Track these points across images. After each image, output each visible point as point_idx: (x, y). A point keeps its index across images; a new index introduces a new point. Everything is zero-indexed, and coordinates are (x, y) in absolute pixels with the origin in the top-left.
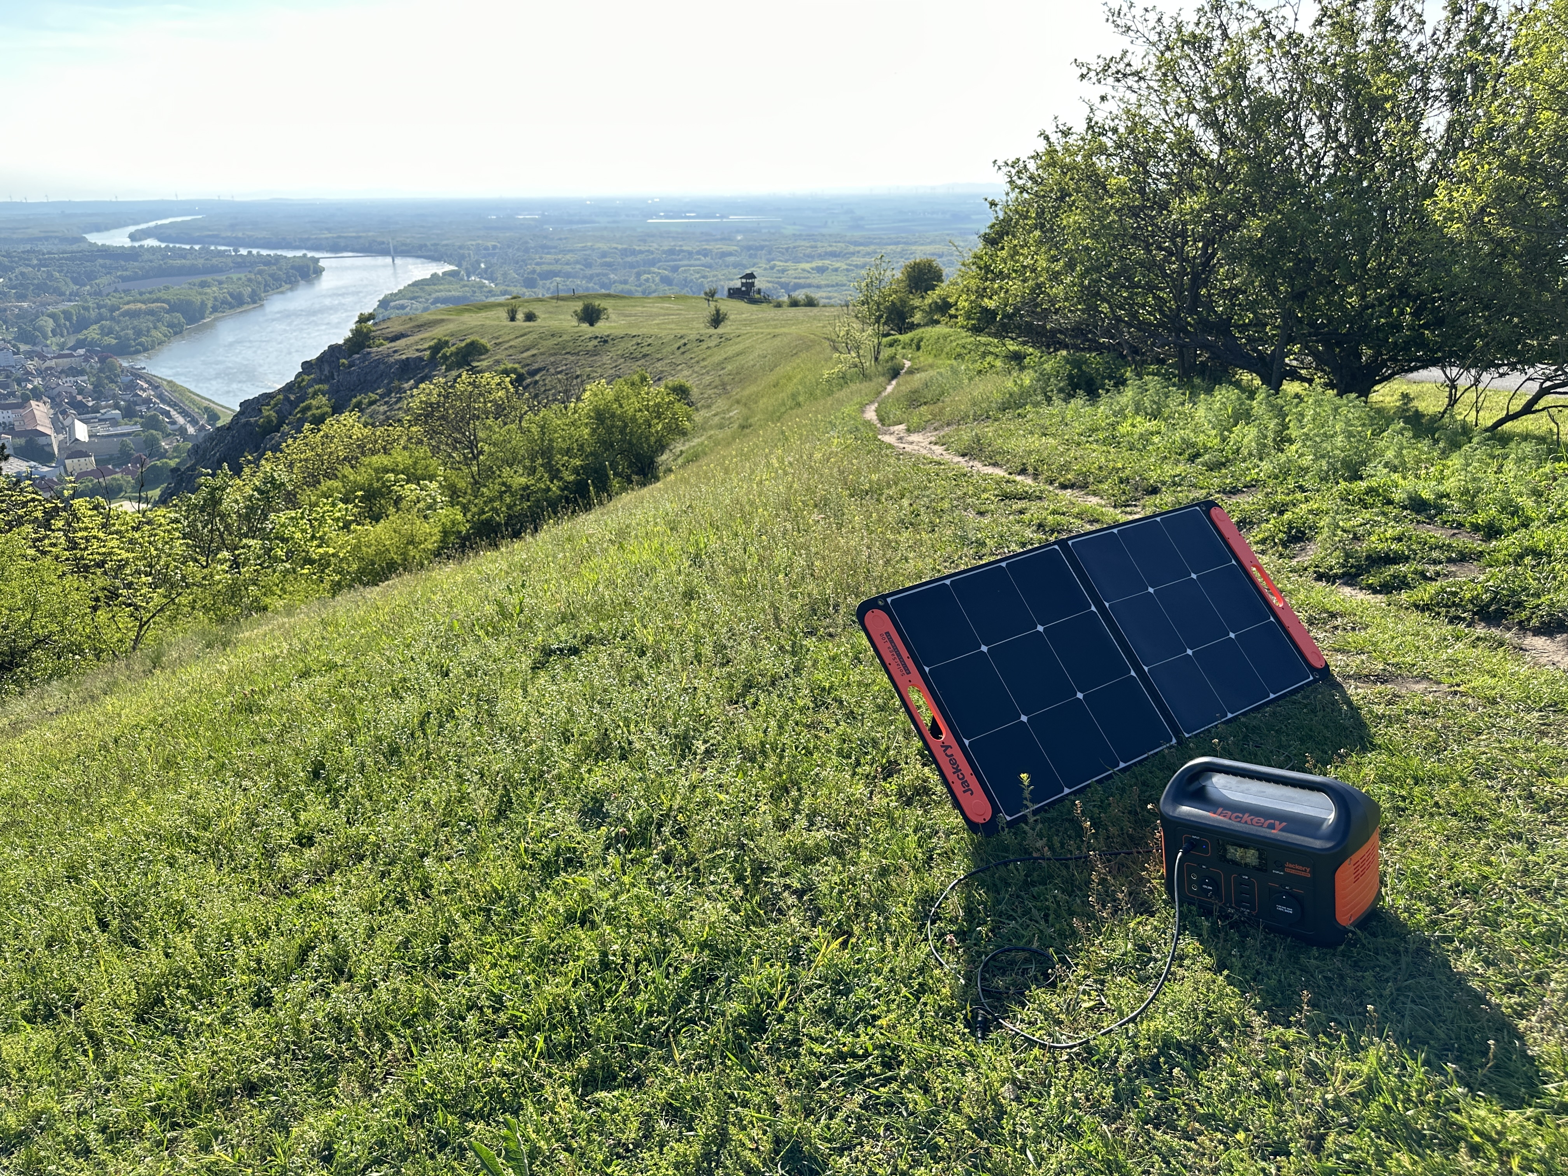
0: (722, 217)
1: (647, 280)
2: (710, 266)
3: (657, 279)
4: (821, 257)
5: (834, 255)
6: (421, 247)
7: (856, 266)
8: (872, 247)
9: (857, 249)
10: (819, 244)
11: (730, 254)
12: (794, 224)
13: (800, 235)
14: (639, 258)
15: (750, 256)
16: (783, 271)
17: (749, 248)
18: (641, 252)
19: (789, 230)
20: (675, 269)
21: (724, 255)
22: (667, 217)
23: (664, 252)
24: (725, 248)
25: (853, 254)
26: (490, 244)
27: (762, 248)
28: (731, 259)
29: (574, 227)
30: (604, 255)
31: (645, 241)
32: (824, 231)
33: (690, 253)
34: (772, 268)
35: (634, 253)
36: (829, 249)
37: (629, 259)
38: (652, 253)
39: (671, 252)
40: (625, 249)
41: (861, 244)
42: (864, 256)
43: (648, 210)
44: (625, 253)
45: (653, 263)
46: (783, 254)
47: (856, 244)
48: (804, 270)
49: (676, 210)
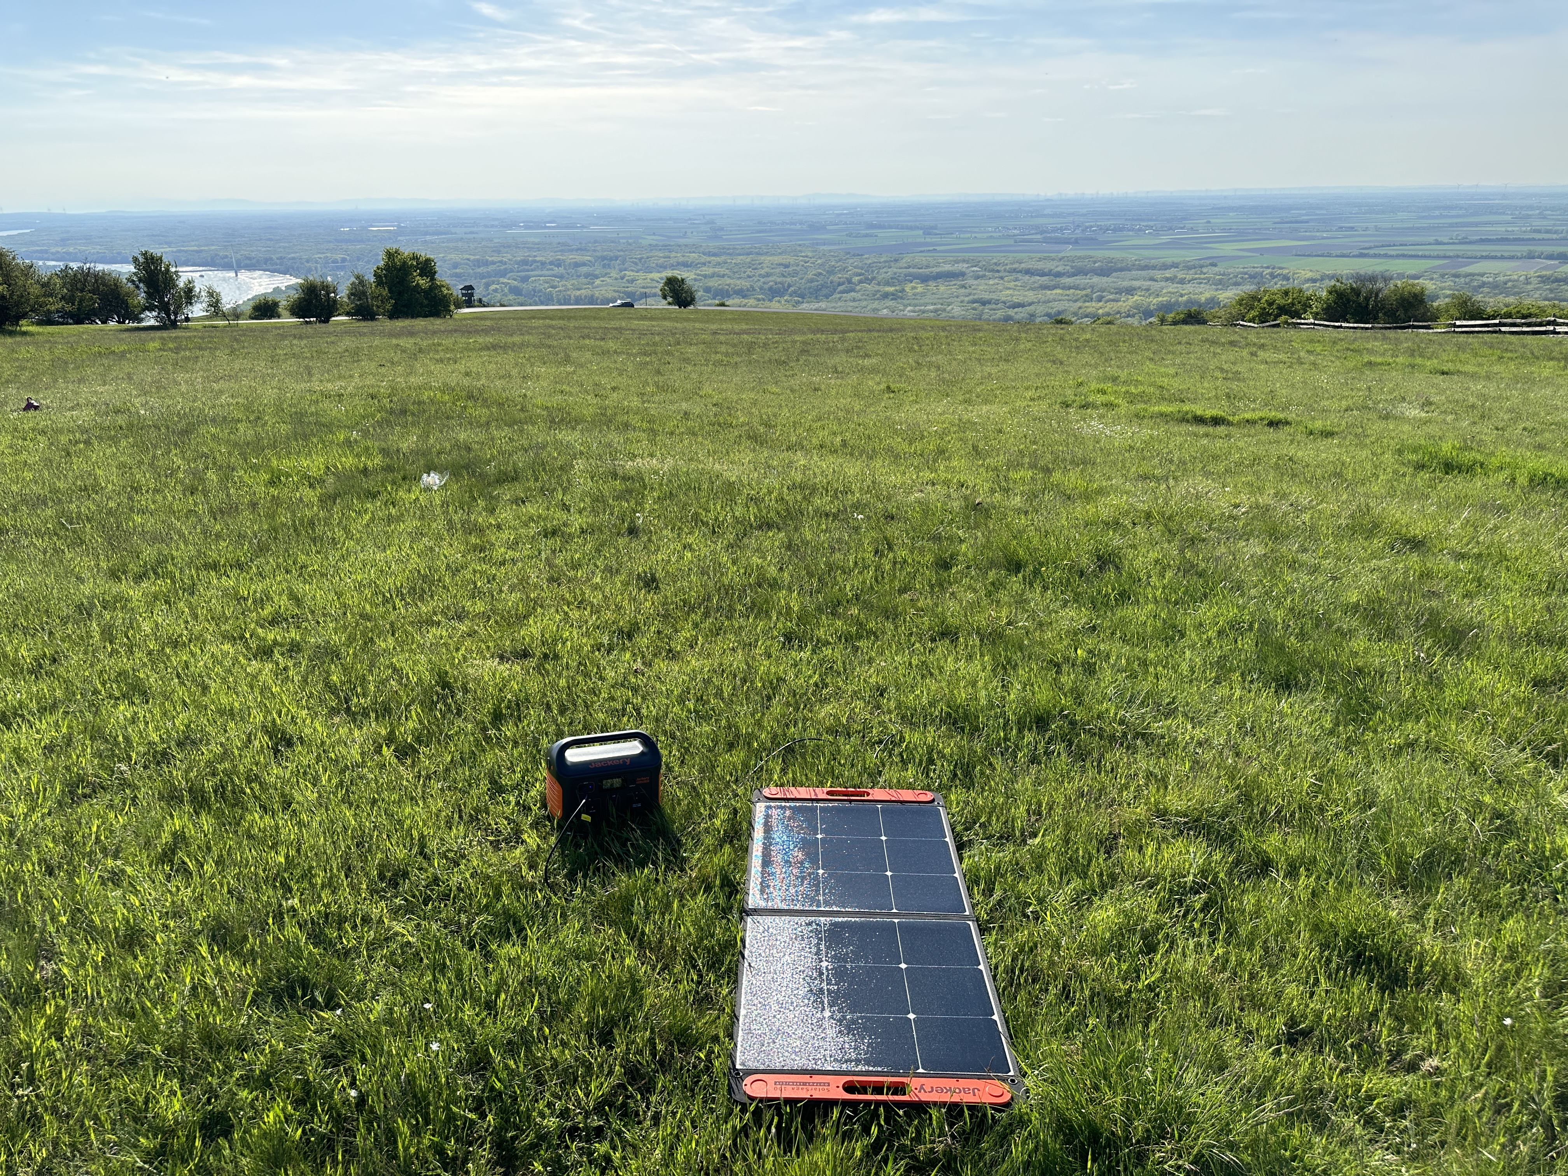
0: (583, 227)
1: (496, 290)
2: (561, 277)
3: (506, 290)
4: (673, 267)
5: (686, 265)
6: (266, 261)
7: (705, 276)
8: (723, 258)
9: (708, 259)
10: (673, 254)
11: (584, 264)
12: (654, 234)
13: (657, 245)
14: (491, 268)
15: (604, 266)
16: (632, 281)
17: (604, 258)
18: (493, 263)
19: (650, 240)
20: (525, 279)
21: (577, 265)
22: (526, 227)
23: (518, 263)
24: (579, 258)
25: (704, 264)
26: (339, 257)
27: (617, 258)
28: (584, 270)
29: (428, 238)
30: (456, 266)
31: (499, 252)
32: (682, 241)
33: (543, 264)
34: (622, 278)
35: (486, 263)
36: (681, 259)
37: (479, 270)
38: (505, 263)
39: (525, 262)
40: (478, 260)
41: (715, 255)
42: (715, 266)
43: (507, 222)
44: (478, 263)
45: (503, 274)
46: (636, 264)
47: (710, 254)
48: (652, 280)
49: (534, 222)
